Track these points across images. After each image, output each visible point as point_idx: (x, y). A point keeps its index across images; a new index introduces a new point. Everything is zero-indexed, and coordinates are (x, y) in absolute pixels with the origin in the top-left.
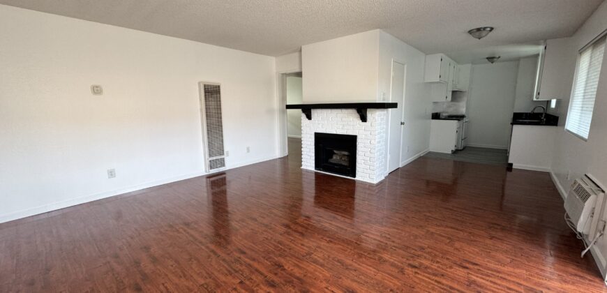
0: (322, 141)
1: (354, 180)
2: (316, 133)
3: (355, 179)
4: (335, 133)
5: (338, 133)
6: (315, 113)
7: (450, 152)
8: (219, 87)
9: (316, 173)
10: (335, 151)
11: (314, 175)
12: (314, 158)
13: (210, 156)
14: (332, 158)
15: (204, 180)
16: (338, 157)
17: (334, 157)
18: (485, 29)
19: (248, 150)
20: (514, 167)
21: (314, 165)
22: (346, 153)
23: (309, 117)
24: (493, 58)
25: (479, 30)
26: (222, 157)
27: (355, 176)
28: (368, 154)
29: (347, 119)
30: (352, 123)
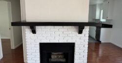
0: (46, 49)
2: (40, 43)
4: (57, 42)
5: (60, 42)
6: (38, 28)
10: (53, 53)
12: (39, 61)
14: (51, 58)
16: (56, 56)
17: (52, 57)
20: (102, 42)
22: (61, 53)
23: (34, 32)
28: (82, 54)
29: (67, 33)
30: (71, 35)
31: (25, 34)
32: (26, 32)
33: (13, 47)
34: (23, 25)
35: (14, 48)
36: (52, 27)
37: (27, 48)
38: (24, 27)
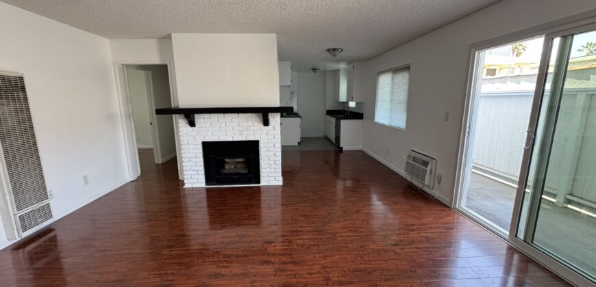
0: (214, 153)
1: (259, 187)
2: (204, 144)
3: (261, 185)
4: (231, 140)
5: (236, 140)
6: (199, 118)
7: (297, 144)
8: (21, 79)
9: (208, 190)
10: (227, 160)
11: (205, 192)
12: (203, 172)
13: (19, 208)
14: (224, 168)
15: (9, 256)
16: (232, 165)
17: (227, 167)
18: (338, 49)
19: (85, 179)
20: (344, 149)
21: (204, 181)
22: (241, 160)
23: (192, 124)
24: (316, 69)
25: (334, 49)
26: (44, 203)
27: (259, 182)
28: (273, 158)
29: (245, 124)
30: (252, 128)
31: (179, 127)
32: (179, 125)
33: (159, 160)
34: (175, 114)
35: (160, 162)
36: (221, 115)
37: (182, 151)
38: (177, 115)
